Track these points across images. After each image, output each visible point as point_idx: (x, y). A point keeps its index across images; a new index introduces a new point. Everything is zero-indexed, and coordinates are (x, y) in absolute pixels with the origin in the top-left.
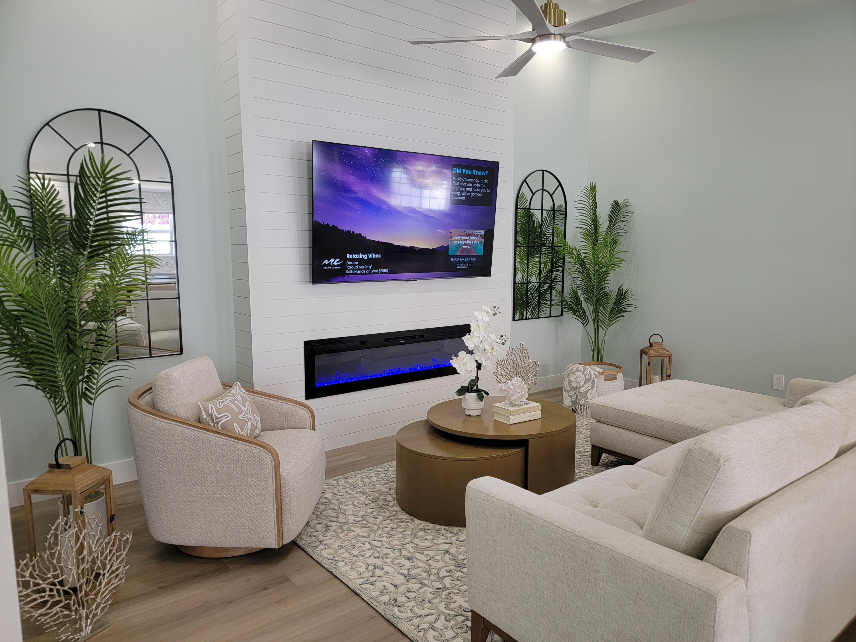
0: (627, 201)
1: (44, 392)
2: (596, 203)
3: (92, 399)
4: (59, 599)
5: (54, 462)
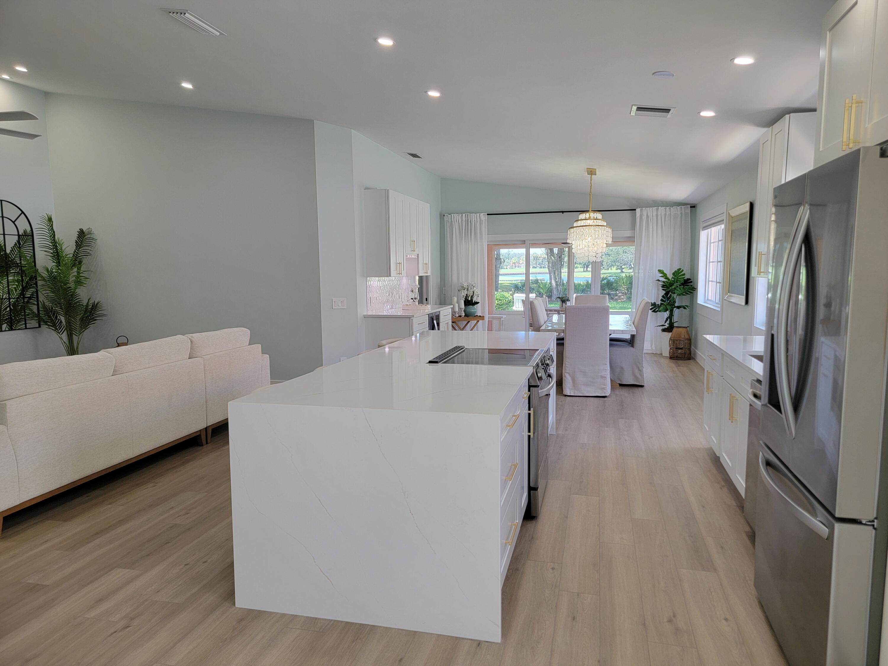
2: (54, 232)
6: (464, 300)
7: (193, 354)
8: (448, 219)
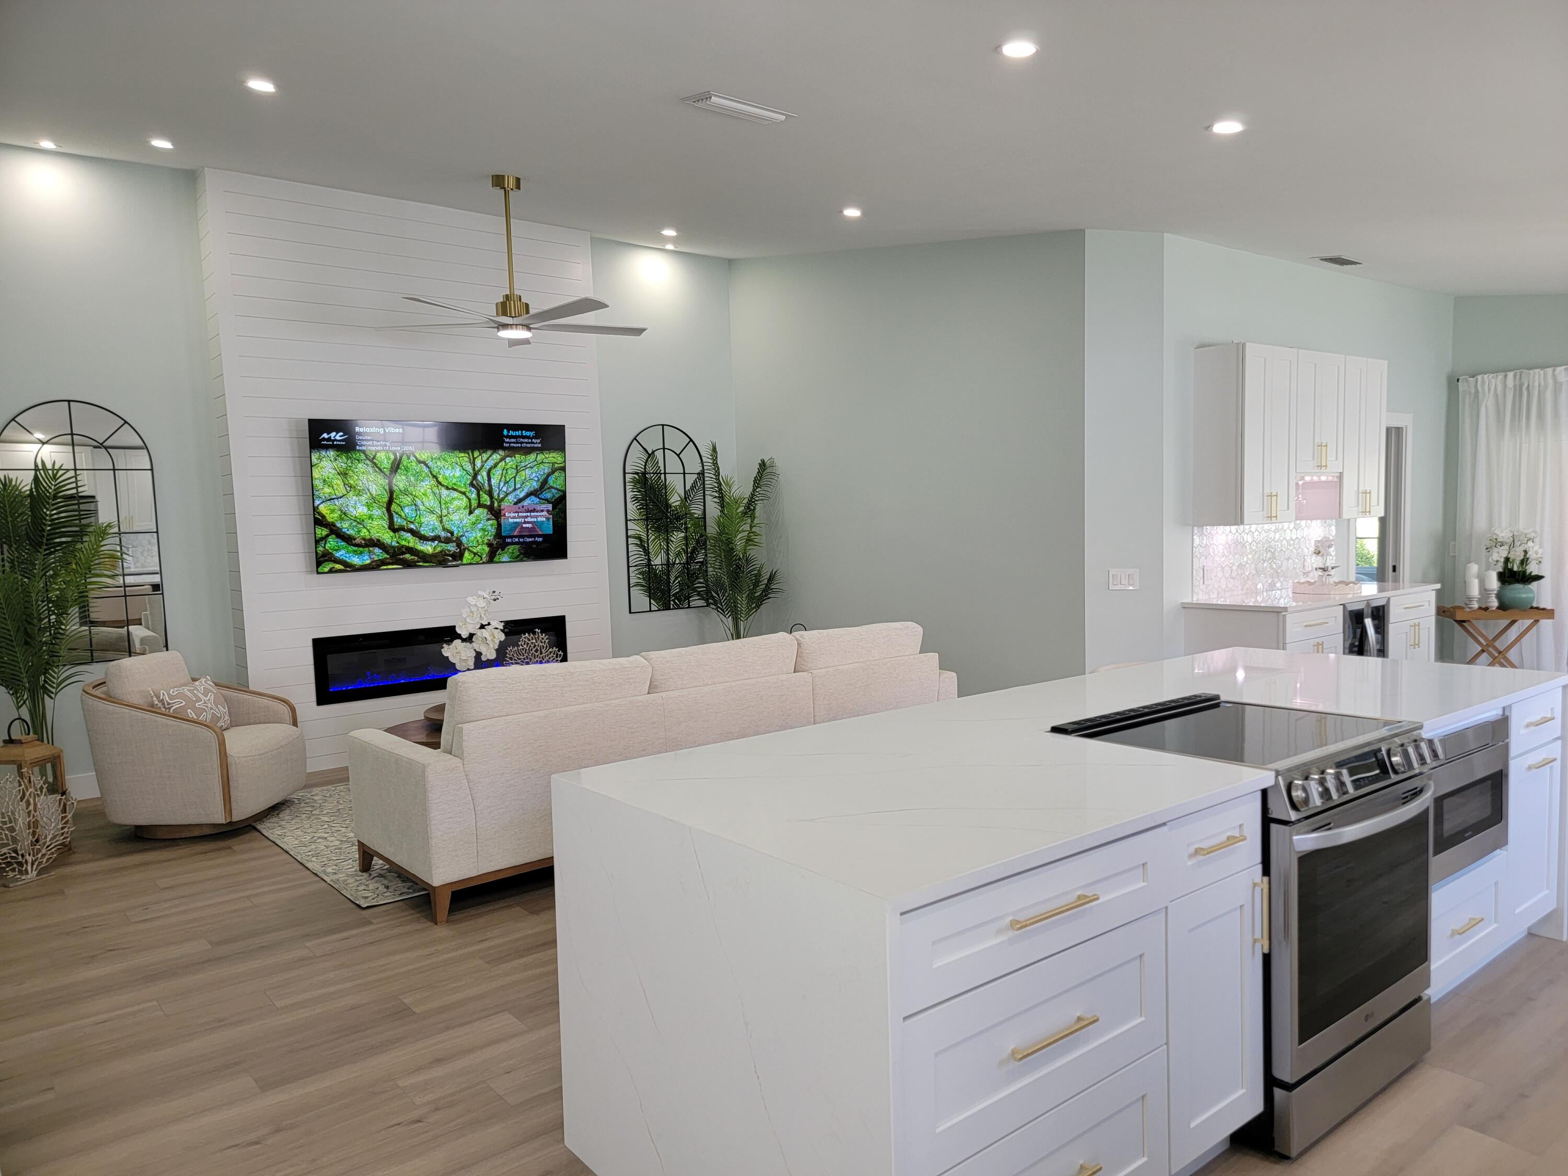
0: (772, 460)
1: (7, 688)
3: (52, 693)
4: (6, 842)
5: (8, 738)
6: (1501, 570)
7: (803, 665)
8: (1469, 387)
